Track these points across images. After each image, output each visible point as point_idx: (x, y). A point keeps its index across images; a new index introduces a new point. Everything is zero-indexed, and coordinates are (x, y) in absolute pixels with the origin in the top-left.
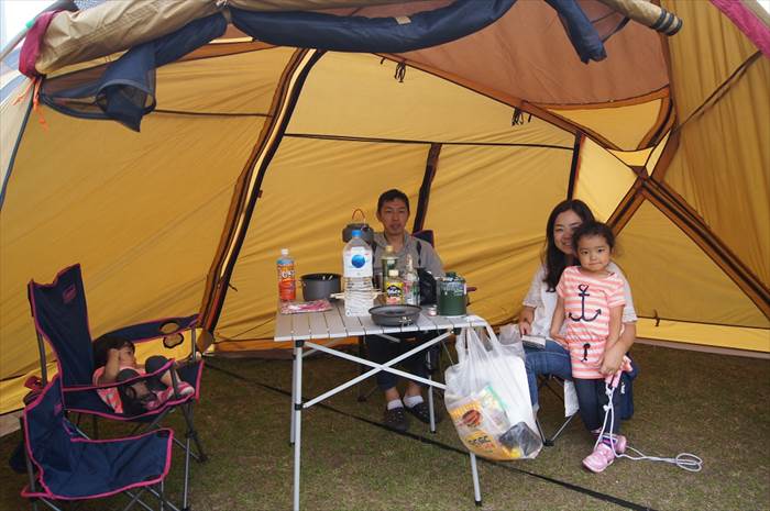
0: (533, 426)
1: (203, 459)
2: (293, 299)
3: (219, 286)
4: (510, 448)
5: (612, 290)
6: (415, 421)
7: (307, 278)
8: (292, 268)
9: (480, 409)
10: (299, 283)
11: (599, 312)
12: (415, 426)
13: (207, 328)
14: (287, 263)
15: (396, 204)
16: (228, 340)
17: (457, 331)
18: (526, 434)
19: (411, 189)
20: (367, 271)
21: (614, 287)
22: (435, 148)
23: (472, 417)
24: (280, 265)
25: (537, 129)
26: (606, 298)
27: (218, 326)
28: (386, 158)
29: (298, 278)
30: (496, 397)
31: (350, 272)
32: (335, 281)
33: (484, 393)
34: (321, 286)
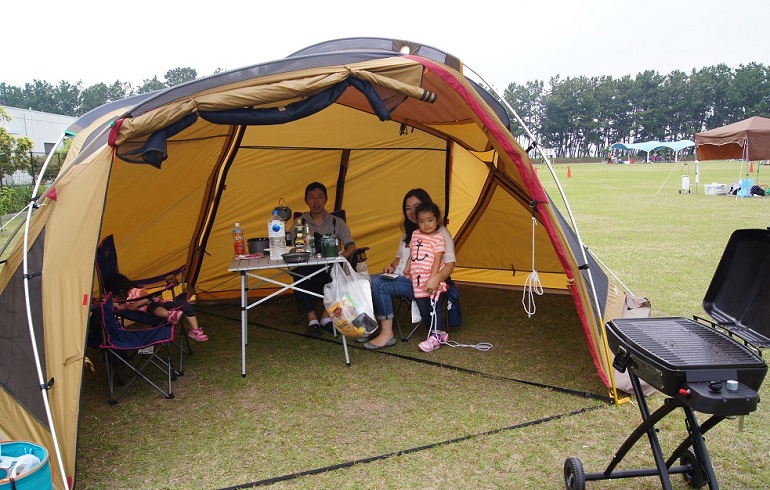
0: (372, 315)
1: (190, 353)
2: (243, 253)
3: (198, 252)
4: (358, 327)
5: (435, 242)
6: (326, 333)
7: (250, 241)
8: (242, 234)
9: (342, 307)
10: (246, 244)
11: (427, 255)
12: (326, 335)
13: (190, 282)
14: (238, 232)
15: (317, 192)
16: (205, 292)
17: (331, 265)
18: (366, 319)
19: (330, 182)
20: (281, 233)
21: (437, 241)
22: (346, 153)
23: (338, 312)
24: (235, 234)
25: (418, 137)
26: (432, 247)
27: (198, 281)
28: (312, 160)
29: (245, 240)
30: (350, 300)
31: (272, 234)
32: (267, 241)
33: (344, 298)
34: (259, 245)
